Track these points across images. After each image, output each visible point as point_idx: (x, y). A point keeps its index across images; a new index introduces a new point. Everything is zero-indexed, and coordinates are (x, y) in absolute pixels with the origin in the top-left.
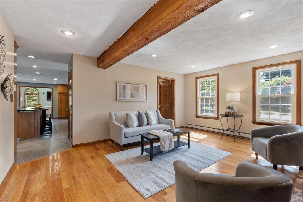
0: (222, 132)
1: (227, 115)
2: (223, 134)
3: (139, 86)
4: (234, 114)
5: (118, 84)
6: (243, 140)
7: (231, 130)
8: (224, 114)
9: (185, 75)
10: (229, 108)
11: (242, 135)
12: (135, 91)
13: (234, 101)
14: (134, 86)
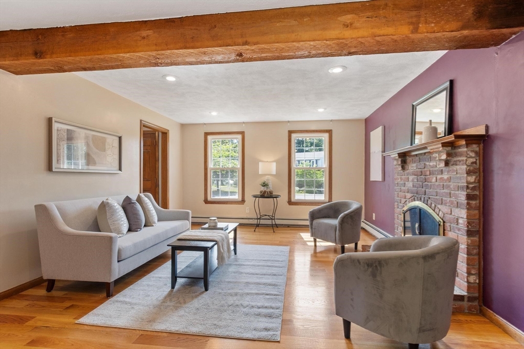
0: (255, 222)
1: (263, 195)
2: (258, 225)
3: (104, 138)
4: (272, 193)
5: (55, 126)
6: (279, 228)
7: (267, 217)
8: (259, 193)
9: (183, 126)
10: (265, 185)
11: (278, 222)
12: (97, 149)
13: (268, 175)
14: (94, 136)
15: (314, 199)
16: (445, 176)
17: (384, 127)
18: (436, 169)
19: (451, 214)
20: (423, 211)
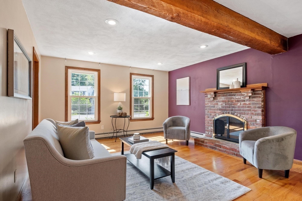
13: (120, 102)
15: (139, 117)
16: (247, 103)
17: (190, 78)
18: (240, 99)
19: (252, 118)
20: (231, 118)
